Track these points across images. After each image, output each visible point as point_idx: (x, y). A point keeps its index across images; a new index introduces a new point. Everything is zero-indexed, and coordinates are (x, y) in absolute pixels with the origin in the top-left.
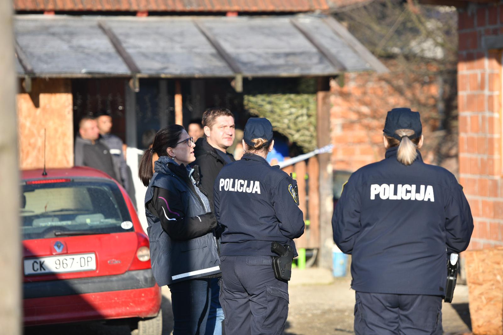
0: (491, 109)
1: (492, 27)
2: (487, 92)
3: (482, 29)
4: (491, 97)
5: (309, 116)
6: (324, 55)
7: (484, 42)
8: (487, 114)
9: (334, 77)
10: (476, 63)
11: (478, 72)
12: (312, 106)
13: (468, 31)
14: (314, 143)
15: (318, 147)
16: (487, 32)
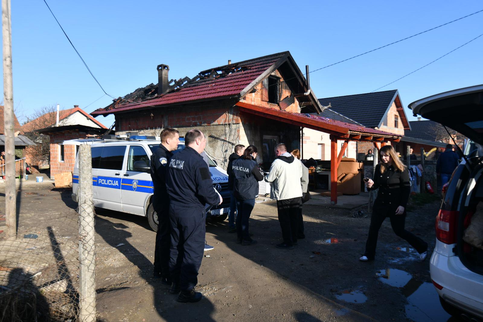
0: (57, 152)
1: (57, 139)
2: (56, 149)
3: (54, 139)
4: (56, 150)
5: (21, 152)
6: (24, 142)
7: (55, 141)
8: (56, 153)
9: (26, 146)
10: (54, 144)
11: (54, 146)
12: (22, 151)
13: (52, 139)
14: (22, 157)
15: (23, 158)
16: (56, 140)
